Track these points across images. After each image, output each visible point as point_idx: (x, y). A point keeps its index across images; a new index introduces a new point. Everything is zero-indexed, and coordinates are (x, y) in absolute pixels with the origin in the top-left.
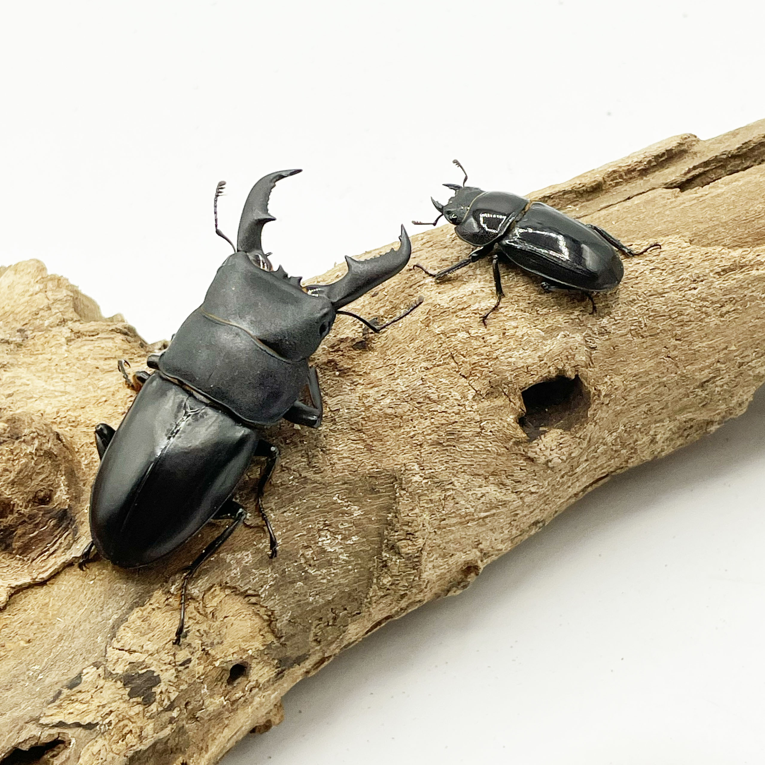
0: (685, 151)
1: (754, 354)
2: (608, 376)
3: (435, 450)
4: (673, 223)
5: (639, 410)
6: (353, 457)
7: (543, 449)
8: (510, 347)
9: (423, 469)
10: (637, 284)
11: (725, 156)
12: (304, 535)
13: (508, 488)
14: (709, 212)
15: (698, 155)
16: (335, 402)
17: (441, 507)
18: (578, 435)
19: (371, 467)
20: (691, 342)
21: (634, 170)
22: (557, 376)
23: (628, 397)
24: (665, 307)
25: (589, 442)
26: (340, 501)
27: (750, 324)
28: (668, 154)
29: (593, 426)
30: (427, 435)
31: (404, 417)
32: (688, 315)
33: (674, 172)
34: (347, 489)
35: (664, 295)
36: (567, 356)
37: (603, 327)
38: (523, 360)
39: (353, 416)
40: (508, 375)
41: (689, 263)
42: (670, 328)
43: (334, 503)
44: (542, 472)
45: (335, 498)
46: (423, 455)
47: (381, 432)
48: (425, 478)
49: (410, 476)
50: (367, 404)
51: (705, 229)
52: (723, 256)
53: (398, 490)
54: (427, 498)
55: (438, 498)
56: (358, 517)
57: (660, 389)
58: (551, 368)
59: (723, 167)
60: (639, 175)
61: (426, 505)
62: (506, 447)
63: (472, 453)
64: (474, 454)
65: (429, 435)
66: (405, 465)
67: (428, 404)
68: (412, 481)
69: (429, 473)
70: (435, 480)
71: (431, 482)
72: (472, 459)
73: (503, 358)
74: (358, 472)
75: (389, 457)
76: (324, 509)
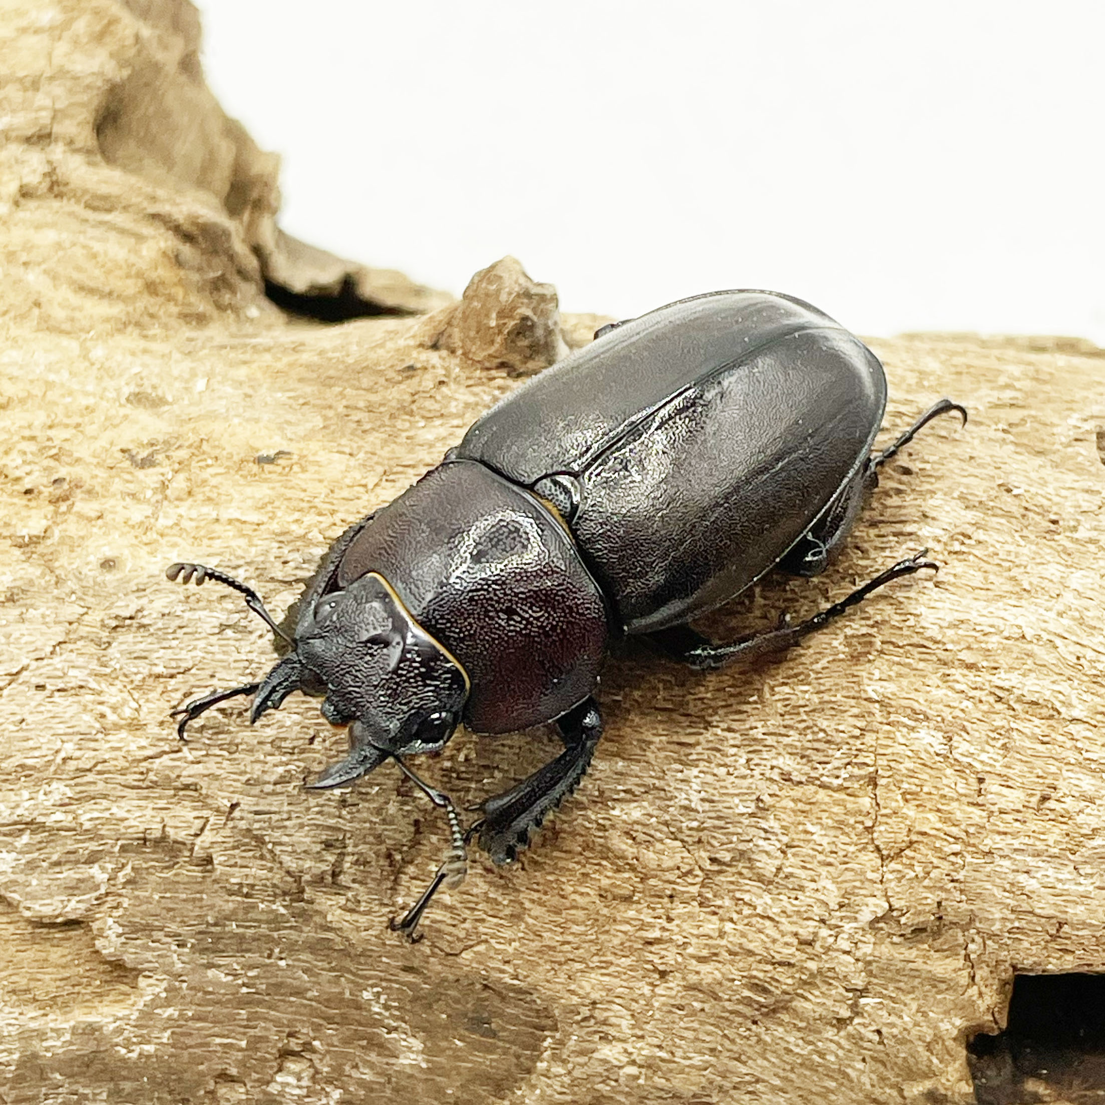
3: (697, 1005)
8: (1040, 846)
9: (642, 1037)
19: (498, 966)
26: (376, 1009)
30: (693, 957)
31: (652, 882)
34: (409, 985)
38: (1058, 900)
40: (998, 916)
43: (359, 1007)
45: (367, 995)
46: (656, 1004)
47: (569, 889)
48: (633, 1063)
49: (596, 1037)
53: (546, 1055)
56: (409, 1071)
62: (901, 1091)
63: (799, 1061)
64: (801, 1065)
65: (702, 960)
66: (594, 1003)
67: (740, 874)
68: (595, 1055)
69: (653, 1057)
70: (660, 1082)
71: (647, 1078)
72: (793, 1076)
73: (1006, 863)
74: (459, 960)
75: (560, 964)
76: (323, 1008)
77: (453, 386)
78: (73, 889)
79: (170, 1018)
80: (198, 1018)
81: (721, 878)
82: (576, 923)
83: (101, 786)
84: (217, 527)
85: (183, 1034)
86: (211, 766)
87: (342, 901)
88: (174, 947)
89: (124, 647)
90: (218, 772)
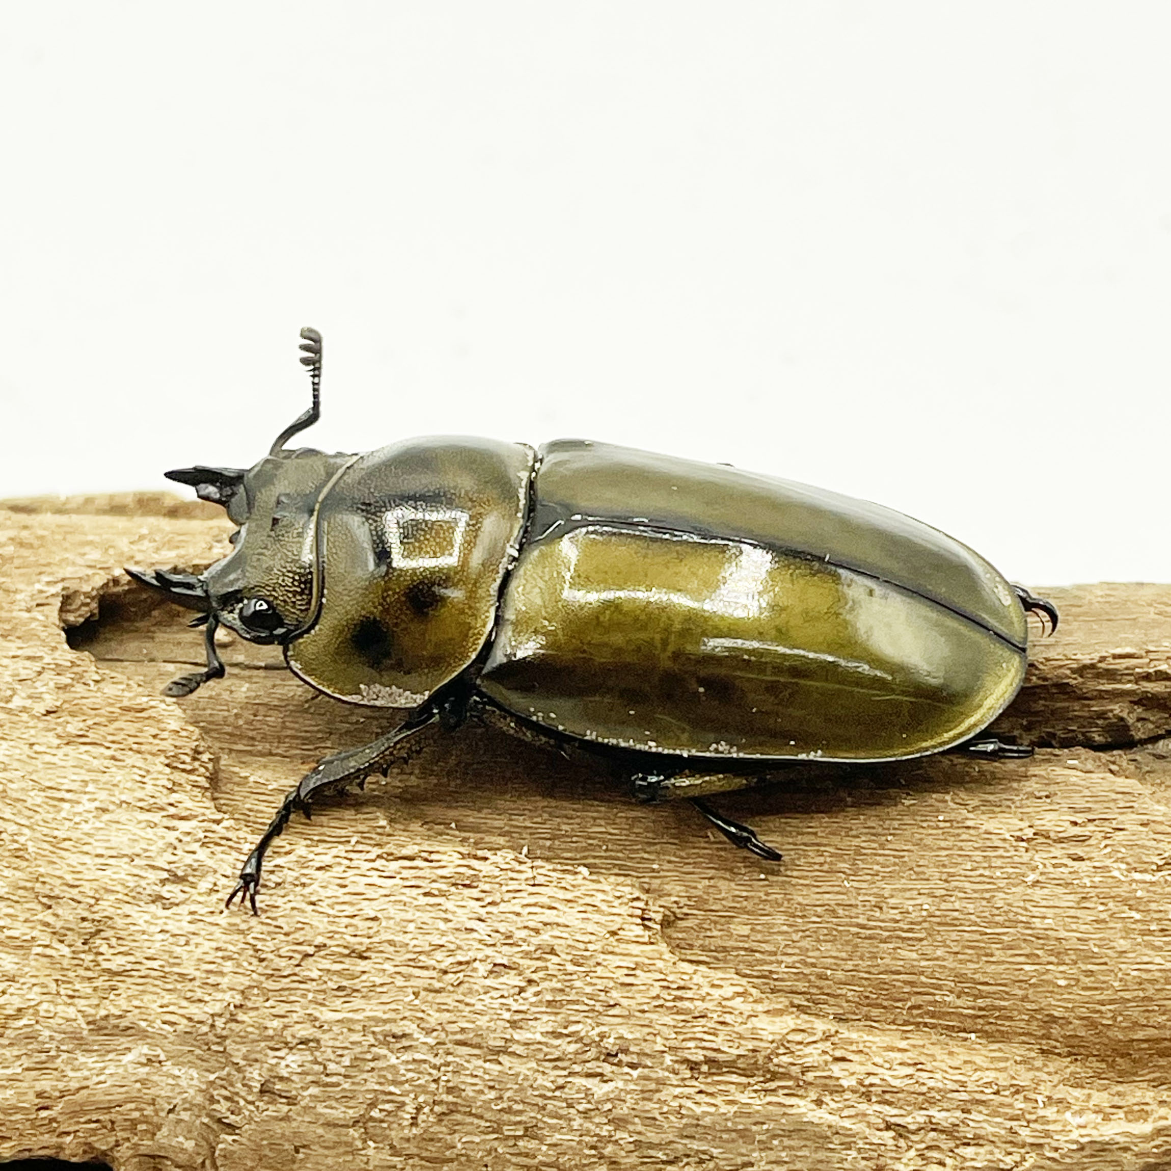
10: (437, 991)
24: (492, 1095)
32: (555, 1145)
35: (502, 1058)
36: (134, 1123)
37: (282, 1079)
41: (615, 995)
42: (488, 1160)
52: (728, 1018)
58: (68, 1139)
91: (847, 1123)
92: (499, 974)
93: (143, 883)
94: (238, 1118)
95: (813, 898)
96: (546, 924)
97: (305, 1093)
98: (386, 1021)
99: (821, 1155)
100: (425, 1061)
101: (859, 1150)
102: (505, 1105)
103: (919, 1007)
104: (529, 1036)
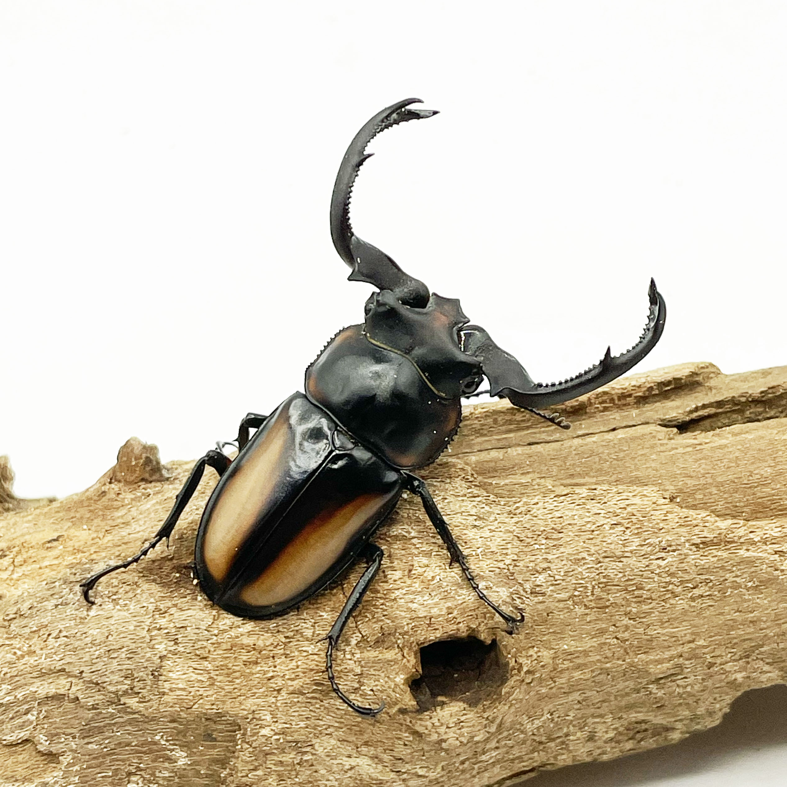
0: (698, 384)
1: (729, 655)
2: (535, 649)
3: (296, 700)
4: (657, 470)
5: (571, 698)
6: (191, 689)
7: (437, 724)
8: (413, 589)
9: (277, 722)
10: (592, 539)
11: (743, 399)
12: (110, 777)
13: (386, 764)
14: (703, 466)
15: (714, 391)
16: (184, 617)
17: (294, 773)
18: (485, 715)
19: (210, 707)
20: (648, 626)
21: (630, 396)
22: (469, 636)
23: (557, 680)
24: (621, 575)
25: (500, 725)
26: (163, 743)
27: (729, 617)
28: (675, 384)
29: (506, 707)
30: (289, 679)
31: (264, 652)
32: (649, 590)
33: (678, 407)
34: (174, 728)
35: (622, 559)
36: (485, 614)
37: (538, 586)
38: (427, 609)
39: (201, 638)
40: (405, 623)
41: (661, 525)
42: (624, 603)
43: (155, 743)
44: (433, 753)
45: (158, 738)
46: (279, 704)
47: (230, 665)
48: (276, 734)
49: (258, 727)
50: (222, 628)
51: (694, 486)
52: (706, 524)
53: (239, 742)
54: (275, 758)
55: (291, 760)
56: (183, 767)
57: (601, 677)
58: (461, 625)
59: (741, 412)
60: (635, 403)
61: (274, 768)
62: (388, 713)
63: (343, 712)
64: (345, 714)
65: (292, 680)
66: (254, 711)
67: (298, 641)
68: (260, 734)
69: (283, 728)
70: (289, 738)
71: (284, 739)
72: (342, 720)
73: (403, 600)
74: (193, 709)
75: (235, 698)
76: (140, 749)
77: (124, 494)
78: (21, 727)
79: (76, 771)
80: (88, 767)
81: (291, 644)
82: (237, 678)
83: (23, 681)
84: (41, 571)
85: (84, 776)
86: (67, 660)
87: (137, 699)
88: (71, 739)
89: (16, 625)
90: (71, 661)
91: (760, 554)
92: (614, 528)
93: (468, 521)
94: (524, 605)
95: (725, 479)
96: (628, 505)
97: (549, 590)
98: (574, 554)
99: (753, 569)
100: (592, 567)
101: (766, 564)
102: (626, 578)
103: (775, 508)
104: (631, 548)
